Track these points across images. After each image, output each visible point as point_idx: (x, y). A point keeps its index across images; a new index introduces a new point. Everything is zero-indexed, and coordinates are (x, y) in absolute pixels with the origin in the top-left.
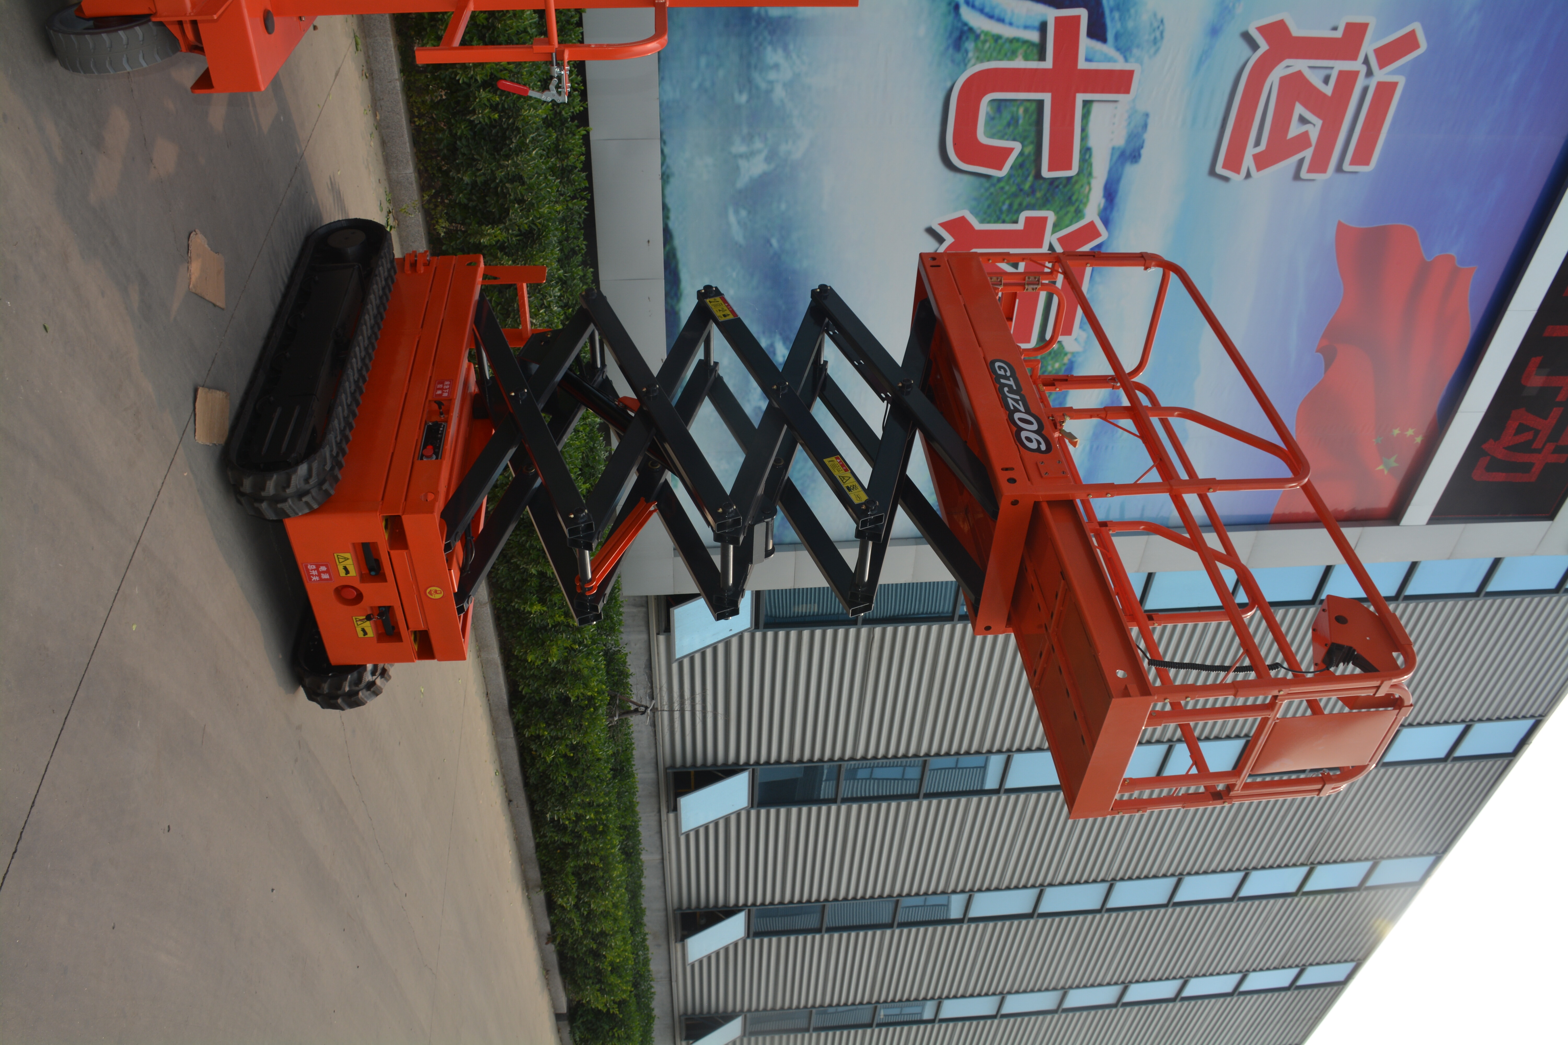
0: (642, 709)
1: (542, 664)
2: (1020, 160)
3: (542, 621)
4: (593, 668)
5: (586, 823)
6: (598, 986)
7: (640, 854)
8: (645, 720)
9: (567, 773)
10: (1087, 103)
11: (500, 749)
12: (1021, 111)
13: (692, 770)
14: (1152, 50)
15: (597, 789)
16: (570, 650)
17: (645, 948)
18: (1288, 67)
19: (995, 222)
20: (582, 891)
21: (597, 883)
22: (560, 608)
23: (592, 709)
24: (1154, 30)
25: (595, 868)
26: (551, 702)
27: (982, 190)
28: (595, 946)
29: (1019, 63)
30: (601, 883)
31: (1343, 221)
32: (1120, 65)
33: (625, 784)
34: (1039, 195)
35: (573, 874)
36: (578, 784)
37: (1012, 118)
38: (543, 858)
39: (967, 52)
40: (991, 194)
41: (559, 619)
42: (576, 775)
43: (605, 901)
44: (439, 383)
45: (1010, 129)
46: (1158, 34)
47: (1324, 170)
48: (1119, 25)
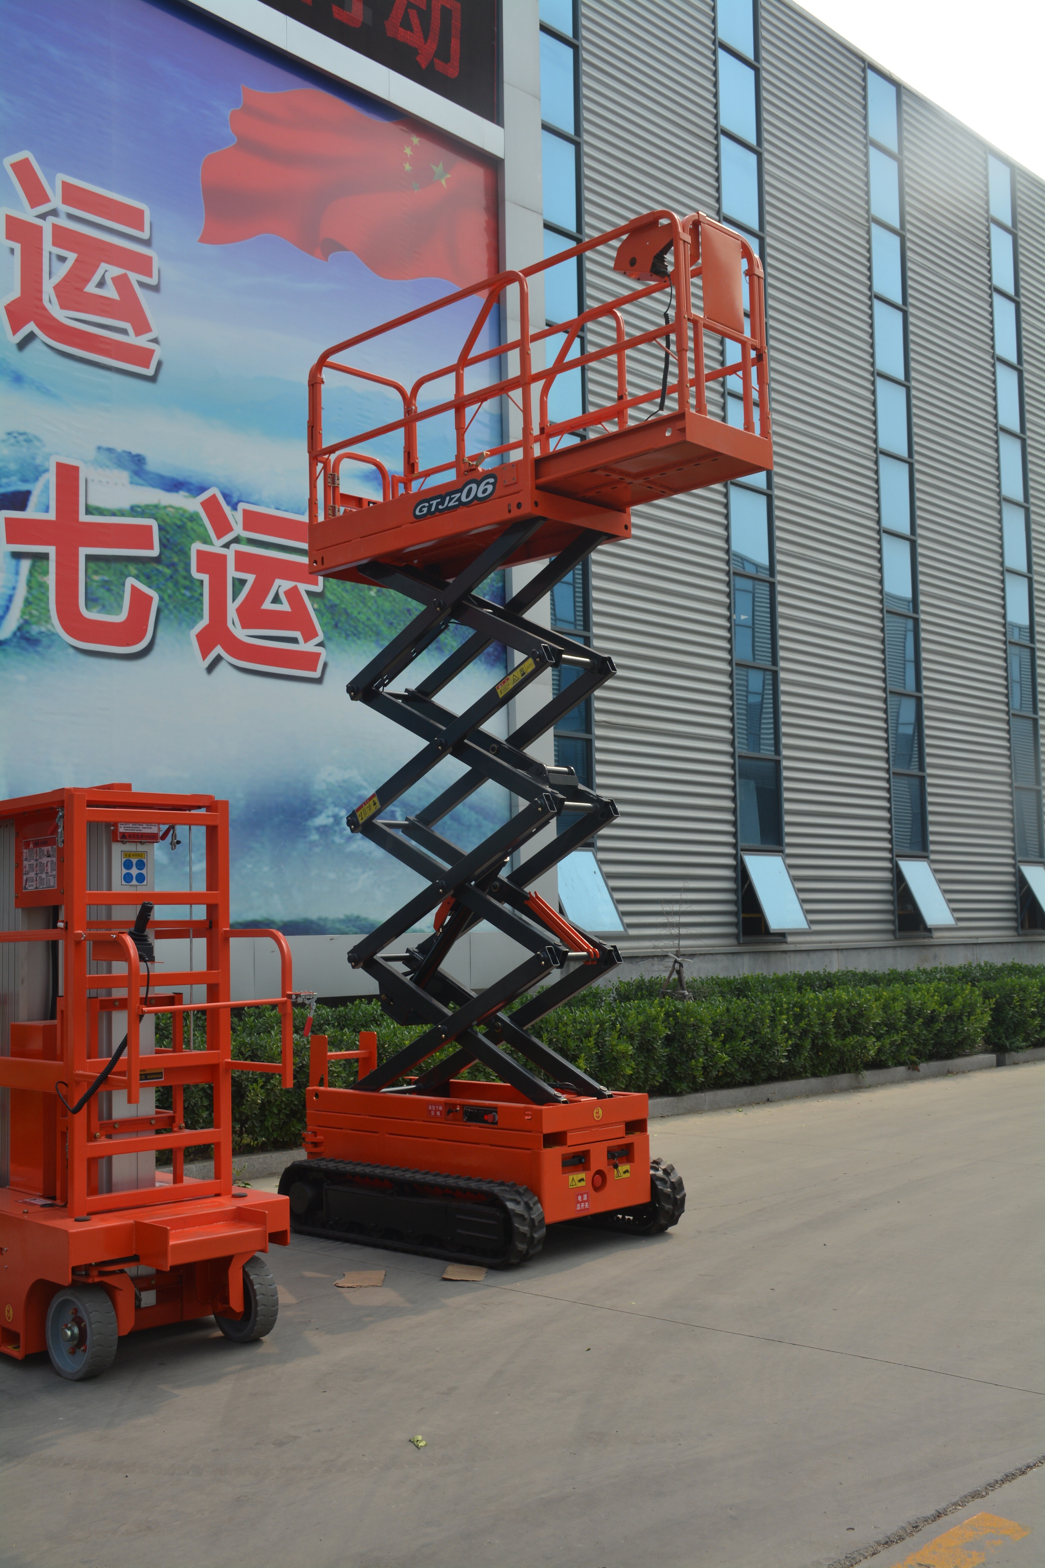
0: (677, 966)
1: (634, 1061)
2: (142, 578)
3: (593, 1060)
4: (638, 1012)
5: (791, 1024)
6: (965, 1019)
7: (829, 973)
8: (687, 963)
9: (741, 1041)
10: (88, 511)
11: (716, 1107)
12: (96, 578)
13: (741, 916)
14: (37, 443)
15: (757, 1012)
16: (621, 1034)
17: (935, 970)
18: (50, 301)
19: (202, 603)
20: (862, 1031)
21: (854, 1016)
22: (582, 1042)
23: (678, 1014)
24: (18, 442)
25: (838, 1017)
26: (671, 1054)
27: (172, 616)
28: (921, 1020)
29: (51, 580)
30: (854, 1012)
31: (199, 237)
32: (51, 477)
33: (754, 986)
34: (176, 559)
35: (844, 1040)
36: (752, 1031)
37: (103, 586)
38: (827, 1070)
39: (41, 633)
40: (175, 607)
41: (593, 1042)
42: (743, 1032)
43: (873, 1007)
44: (430, 1114)
45: (112, 588)
46: (21, 438)
47: (150, 259)
48: (14, 479)
